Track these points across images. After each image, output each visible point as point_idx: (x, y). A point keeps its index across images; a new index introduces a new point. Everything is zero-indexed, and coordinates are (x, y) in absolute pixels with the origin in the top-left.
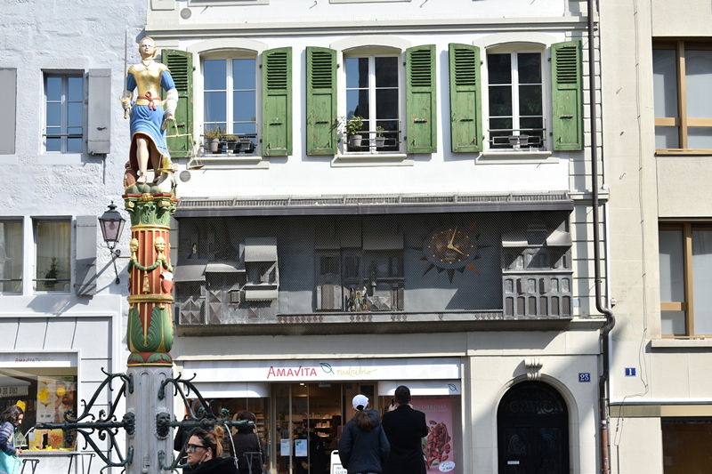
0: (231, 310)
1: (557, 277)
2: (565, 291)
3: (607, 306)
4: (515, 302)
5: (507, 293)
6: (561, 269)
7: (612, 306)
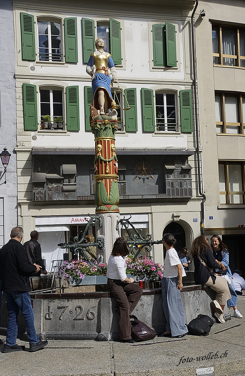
0: (57, 194)
1: (186, 181)
2: (189, 187)
3: (203, 193)
4: (171, 191)
5: (167, 187)
6: (187, 178)
7: (205, 192)
